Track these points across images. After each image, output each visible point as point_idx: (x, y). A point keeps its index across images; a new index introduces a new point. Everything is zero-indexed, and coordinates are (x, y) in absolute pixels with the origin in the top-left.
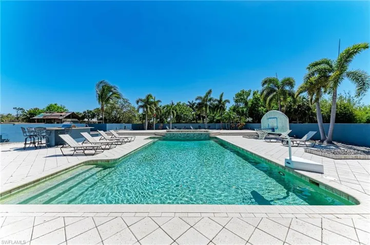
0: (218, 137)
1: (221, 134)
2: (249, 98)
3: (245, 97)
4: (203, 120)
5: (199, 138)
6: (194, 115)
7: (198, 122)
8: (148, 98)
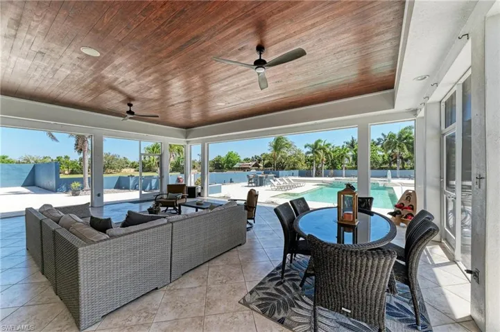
8: (316, 144)
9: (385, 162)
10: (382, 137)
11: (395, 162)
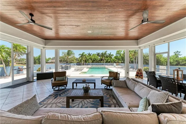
0: (108, 68)
1: (109, 67)
2: (121, 53)
3: (120, 52)
4: (103, 61)
5: (102, 68)
6: (100, 59)
7: (101, 62)
8: (83, 54)
9: (99, 61)
10: (97, 53)
11: (102, 61)
